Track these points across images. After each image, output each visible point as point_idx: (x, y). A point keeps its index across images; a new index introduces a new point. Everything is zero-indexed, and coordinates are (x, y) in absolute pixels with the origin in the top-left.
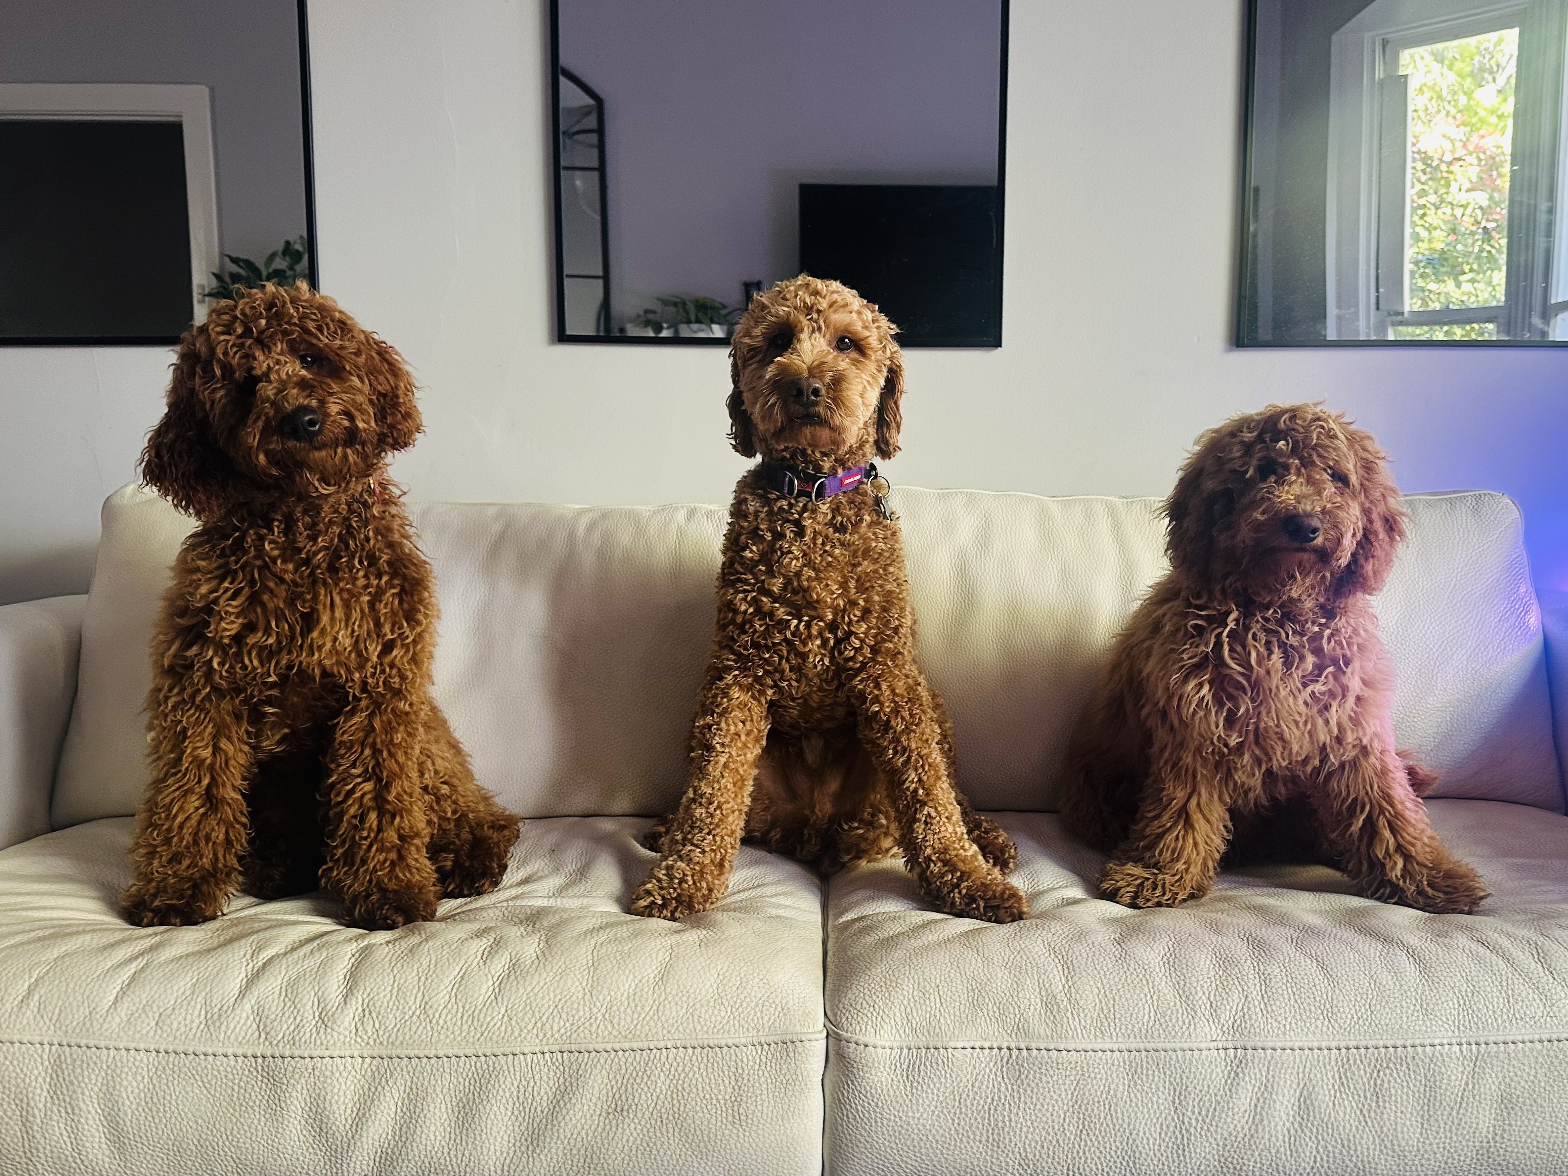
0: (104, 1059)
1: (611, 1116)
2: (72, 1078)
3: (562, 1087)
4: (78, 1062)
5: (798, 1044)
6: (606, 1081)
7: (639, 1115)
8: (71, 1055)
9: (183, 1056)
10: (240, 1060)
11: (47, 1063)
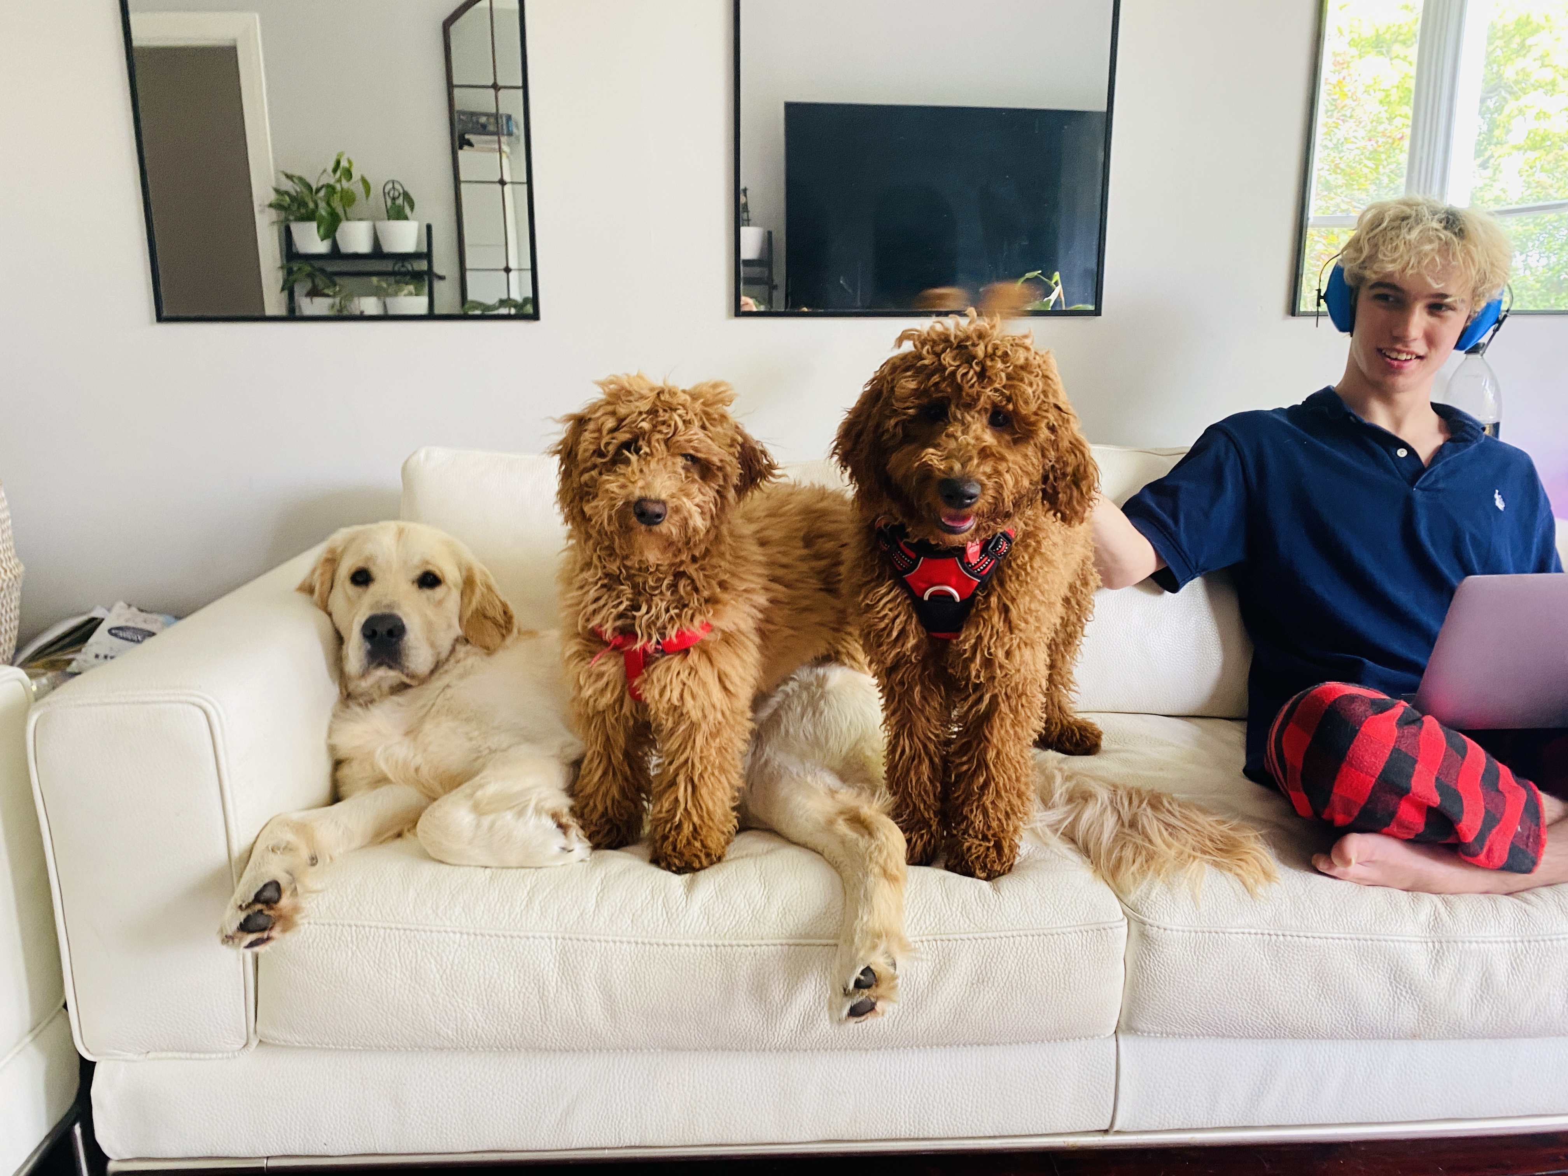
0: (598, 949)
1: (975, 986)
2: (575, 963)
3: (938, 966)
4: (579, 952)
5: (1109, 931)
6: (970, 961)
7: (996, 984)
8: (573, 947)
9: (655, 946)
10: (699, 948)
11: (555, 953)
